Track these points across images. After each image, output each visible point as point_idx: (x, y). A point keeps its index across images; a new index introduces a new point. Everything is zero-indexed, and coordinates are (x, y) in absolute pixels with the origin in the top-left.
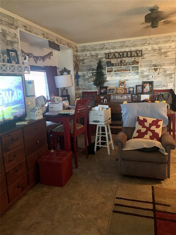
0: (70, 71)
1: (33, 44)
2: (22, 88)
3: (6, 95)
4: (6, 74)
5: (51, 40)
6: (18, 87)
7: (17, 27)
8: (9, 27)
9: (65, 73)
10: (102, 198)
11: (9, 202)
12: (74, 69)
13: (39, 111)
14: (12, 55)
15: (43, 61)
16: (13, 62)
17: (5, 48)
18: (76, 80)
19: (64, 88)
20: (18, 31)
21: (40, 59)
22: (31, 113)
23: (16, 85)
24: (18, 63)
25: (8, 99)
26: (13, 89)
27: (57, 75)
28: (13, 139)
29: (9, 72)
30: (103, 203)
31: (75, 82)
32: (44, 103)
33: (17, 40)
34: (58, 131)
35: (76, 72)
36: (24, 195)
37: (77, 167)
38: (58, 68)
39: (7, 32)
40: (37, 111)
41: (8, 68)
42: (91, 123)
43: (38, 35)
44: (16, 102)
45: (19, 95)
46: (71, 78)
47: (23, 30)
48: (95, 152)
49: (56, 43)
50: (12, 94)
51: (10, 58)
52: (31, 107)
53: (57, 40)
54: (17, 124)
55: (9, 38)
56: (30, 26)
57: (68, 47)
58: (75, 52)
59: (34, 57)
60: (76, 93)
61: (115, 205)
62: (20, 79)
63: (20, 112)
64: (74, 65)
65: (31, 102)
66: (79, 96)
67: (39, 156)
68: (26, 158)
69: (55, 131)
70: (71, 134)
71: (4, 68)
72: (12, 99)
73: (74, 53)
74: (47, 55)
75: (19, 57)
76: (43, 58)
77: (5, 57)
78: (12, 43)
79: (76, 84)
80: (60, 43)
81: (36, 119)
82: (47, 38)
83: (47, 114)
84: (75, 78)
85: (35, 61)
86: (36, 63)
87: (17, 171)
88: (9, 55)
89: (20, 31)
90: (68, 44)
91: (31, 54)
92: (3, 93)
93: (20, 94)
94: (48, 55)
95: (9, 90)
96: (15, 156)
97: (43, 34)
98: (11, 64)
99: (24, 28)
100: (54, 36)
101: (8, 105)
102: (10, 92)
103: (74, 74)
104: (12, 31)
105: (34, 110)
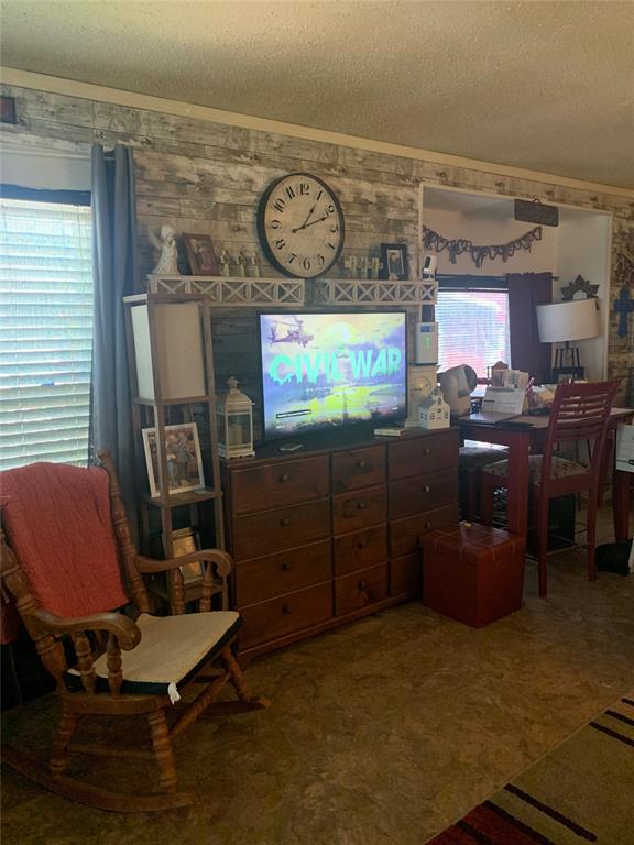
89: (425, 188)
104: (403, 193)
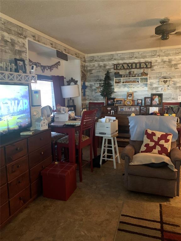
0: (77, 81)
1: (41, 54)
2: (28, 98)
3: (11, 104)
4: (13, 83)
5: (60, 50)
6: (23, 97)
7: (25, 37)
8: (18, 36)
9: (72, 83)
10: (107, 215)
11: (10, 215)
12: (82, 80)
13: (44, 122)
14: (20, 64)
15: (51, 71)
16: (20, 71)
17: (13, 57)
18: (83, 90)
19: (71, 98)
20: (27, 41)
21: (47, 68)
22: (37, 123)
23: (23, 94)
24: (25, 72)
25: (14, 109)
26: (19, 99)
27: (64, 85)
28: (17, 149)
29: (16, 81)
30: (107, 220)
31: (82, 93)
32: (49, 113)
33: (25, 49)
34: (63, 142)
35: (83, 82)
36: (26, 208)
37: (81, 180)
38: (65, 78)
39: (16, 42)
40: (43, 121)
41: (15, 77)
42: (97, 135)
43: (46, 44)
44: (22, 112)
45: (24, 104)
46: (78, 88)
47: (31, 40)
48: (100, 165)
49: (64, 53)
50: (18, 104)
51: (17, 67)
52: (37, 117)
53: (65, 50)
54: (21, 134)
55: (17, 48)
56: (39, 36)
57: (76, 57)
58: (83, 62)
59: (42, 66)
60: (82, 104)
61: (121, 222)
62: (26, 89)
63: (25, 122)
64: (81, 75)
65: (36, 113)
66: (85, 106)
67: (42, 167)
68: (29, 170)
69: (60, 142)
70: (76, 145)
71: (11, 77)
72: (17, 109)
73: (82, 64)
74: (54, 65)
75: (26, 67)
76: (51, 68)
77: (13, 66)
78: (20, 52)
79: (83, 94)
80: (68, 53)
81: (41, 130)
82: (55, 48)
83: (52, 124)
84: (82, 89)
85: (42, 70)
86: (43, 72)
87: (19, 182)
88: (16, 64)
90: (76, 54)
91: (38, 63)
92: (9, 102)
93: (26, 104)
94: (56, 64)
95: (15, 99)
96: (18, 167)
97: (51, 44)
98: (18, 73)
99: (32, 37)
100: (62, 46)
101: (13, 114)
102: (16, 101)
103: (81, 84)
105: (39, 120)
